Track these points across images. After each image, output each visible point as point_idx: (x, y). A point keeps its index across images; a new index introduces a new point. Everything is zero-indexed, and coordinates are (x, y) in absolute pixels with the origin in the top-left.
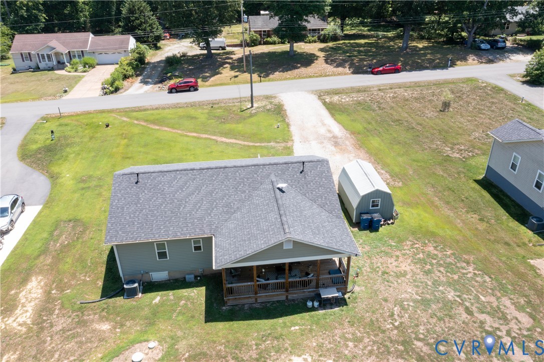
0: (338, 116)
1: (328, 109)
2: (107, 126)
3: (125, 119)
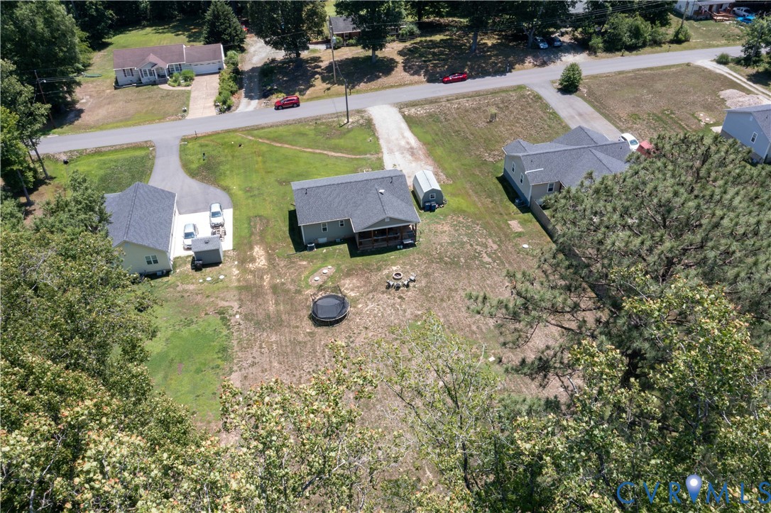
0: (414, 129)
1: (406, 122)
2: (240, 146)
3: (250, 138)
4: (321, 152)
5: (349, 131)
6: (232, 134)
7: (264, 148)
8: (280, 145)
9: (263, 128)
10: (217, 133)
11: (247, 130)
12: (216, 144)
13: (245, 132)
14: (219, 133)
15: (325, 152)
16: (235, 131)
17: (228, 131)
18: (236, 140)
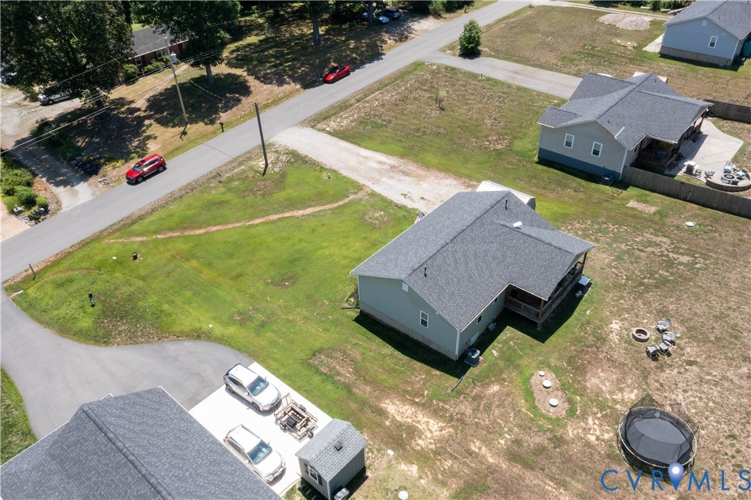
0: (363, 144)
1: (343, 139)
2: (135, 258)
3: (139, 239)
4: (280, 216)
5: (283, 175)
6: (97, 246)
7: (181, 246)
8: (202, 231)
9: (141, 218)
10: (67, 255)
11: (118, 230)
12: (84, 272)
13: (118, 234)
14: (70, 253)
15: (287, 215)
16: (97, 238)
17: (84, 244)
18: (115, 251)
